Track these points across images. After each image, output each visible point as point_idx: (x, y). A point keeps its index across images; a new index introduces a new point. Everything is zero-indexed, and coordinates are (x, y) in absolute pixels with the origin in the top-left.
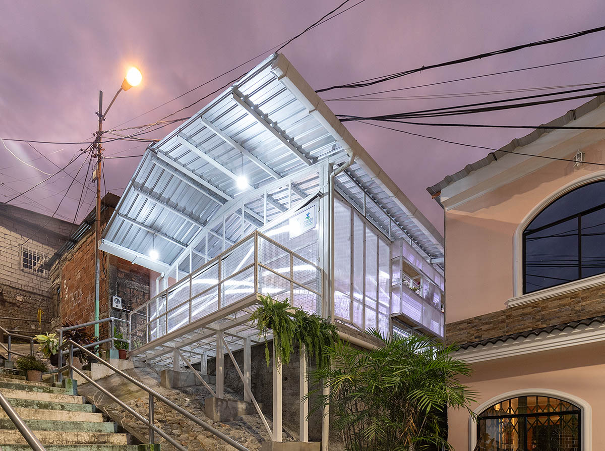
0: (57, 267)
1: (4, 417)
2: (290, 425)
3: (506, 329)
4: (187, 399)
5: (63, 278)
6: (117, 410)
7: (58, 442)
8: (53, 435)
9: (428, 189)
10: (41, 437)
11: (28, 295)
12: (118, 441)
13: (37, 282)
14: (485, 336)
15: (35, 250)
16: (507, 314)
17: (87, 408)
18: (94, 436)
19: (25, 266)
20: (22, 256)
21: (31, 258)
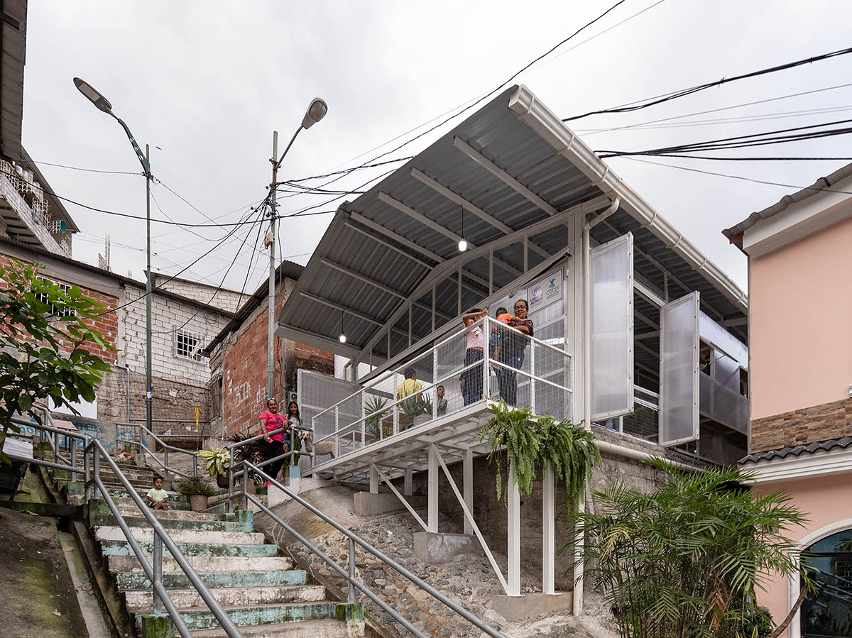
0: (218, 354)
1: (175, 569)
2: (527, 566)
3: (845, 428)
4: (389, 532)
5: (226, 367)
6: (303, 551)
7: (239, 602)
8: (233, 594)
9: (725, 232)
10: (220, 597)
11: (183, 387)
12: (309, 597)
13: (193, 372)
14: (813, 438)
15: (191, 332)
16: (847, 406)
17: (267, 550)
18: (281, 591)
19: (180, 352)
20: (176, 341)
21: (186, 342)
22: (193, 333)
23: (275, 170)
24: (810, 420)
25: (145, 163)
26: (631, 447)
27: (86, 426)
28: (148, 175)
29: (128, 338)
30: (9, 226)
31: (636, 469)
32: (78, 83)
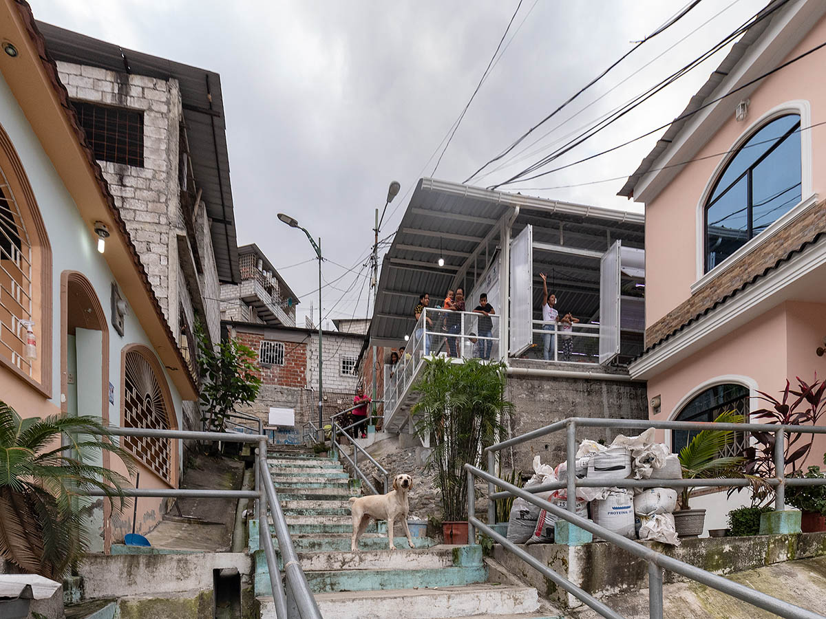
5: (364, 375)
16: (691, 302)
19: (344, 372)
20: (342, 365)
21: (347, 364)
22: (352, 356)
23: (377, 235)
24: (673, 320)
25: (318, 251)
26: (559, 370)
27: (289, 431)
28: (320, 258)
29: (313, 370)
30: (259, 312)
31: (564, 384)
32: (280, 216)
